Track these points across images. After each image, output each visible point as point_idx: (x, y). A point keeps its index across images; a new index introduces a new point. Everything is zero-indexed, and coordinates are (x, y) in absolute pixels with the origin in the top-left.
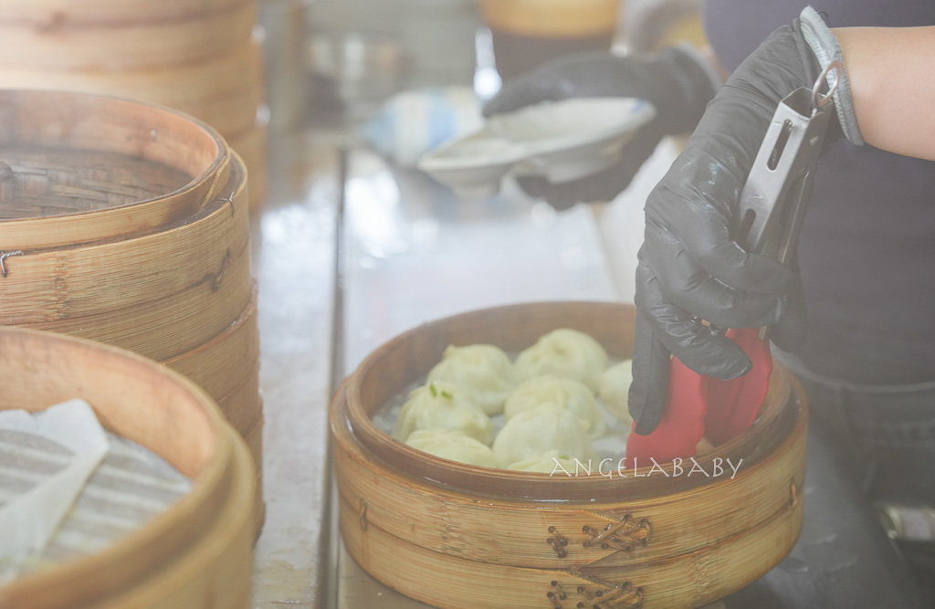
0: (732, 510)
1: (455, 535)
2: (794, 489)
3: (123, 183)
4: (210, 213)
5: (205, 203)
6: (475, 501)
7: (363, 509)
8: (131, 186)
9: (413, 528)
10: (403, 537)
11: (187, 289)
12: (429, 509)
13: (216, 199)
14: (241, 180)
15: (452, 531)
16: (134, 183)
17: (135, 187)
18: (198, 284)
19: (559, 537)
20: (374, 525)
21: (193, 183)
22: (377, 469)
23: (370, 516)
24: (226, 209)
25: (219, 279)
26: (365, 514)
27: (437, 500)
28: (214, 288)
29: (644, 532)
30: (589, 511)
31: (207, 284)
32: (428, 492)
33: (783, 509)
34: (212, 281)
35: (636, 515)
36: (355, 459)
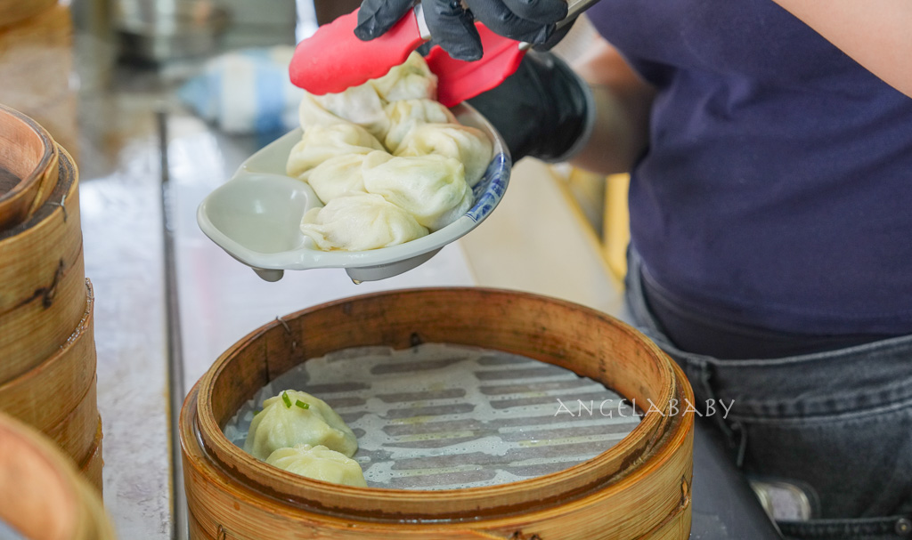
0: (625, 518)
2: (685, 488)
4: (40, 221)
5: (33, 210)
6: (350, 526)
11: (17, 307)
12: (298, 536)
13: (45, 203)
14: (72, 179)
18: (28, 301)
21: (19, 187)
22: (239, 493)
24: (58, 215)
25: (52, 293)
27: (306, 525)
28: (47, 304)
30: (476, 530)
31: (38, 301)
32: (296, 518)
33: (675, 510)
34: (44, 296)
35: (526, 531)
36: (212, 482)
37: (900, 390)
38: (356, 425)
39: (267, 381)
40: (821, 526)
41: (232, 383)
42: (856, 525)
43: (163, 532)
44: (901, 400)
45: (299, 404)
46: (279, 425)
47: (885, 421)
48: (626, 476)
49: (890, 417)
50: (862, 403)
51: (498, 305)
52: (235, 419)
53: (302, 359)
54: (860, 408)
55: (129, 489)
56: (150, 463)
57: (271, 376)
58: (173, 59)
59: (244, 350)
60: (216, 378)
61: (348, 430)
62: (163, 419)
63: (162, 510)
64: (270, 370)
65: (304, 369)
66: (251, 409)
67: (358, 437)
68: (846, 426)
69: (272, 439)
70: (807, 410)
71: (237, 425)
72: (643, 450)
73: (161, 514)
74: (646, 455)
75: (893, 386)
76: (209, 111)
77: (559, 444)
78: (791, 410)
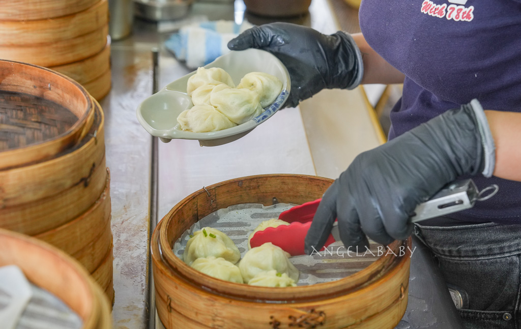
1: (220, 319)
2: (403, 290)
3: (33, 120)
4: (84, 144)
5: (80, 139)
6: (230, 302)
7: (169, 301)
8: (37, 122)
9: (197, 314)
10: (191, 318)
11: (71, 187)
12: (205, 304)
13: (86, 135)
14: (100, 121)
15: (218, 317)
16: (39, 120)
17: (40, 123)
19: (276, 321)
20: (175, 310)
22: (178, 281)
23: (172, 305)
24: (93, 141)
25: (89, 180)
26: (170, 304)
27: (209, 300)
28: (86, 185)
29: (321, 319)
30: (292, 308)
31: (82, 184)
32: (205, 296)
33: (397, 301)
34: (85, 182)
35: (317, 310)
36: (165, 275)
37: (510, 247)
38: (240, 246)
39: (198, 220)
40: (466, 312)
41: (179, 222)
42: (483, 313)
43: (142, 294)
44: (510, 252)
45: (211, 235)
46: (201, 246)
47: (501, 262)
48: (371, 284)
49: (503, 260)
50: (490, 252)
51: (318, 185)
52: (180, 239)
53: (216, 209)
54: (489, 255)
55: (127, 270)
56: (138, 257)
57: (199, 218)
58: (164, 21)
59: (185, 205)
60: (170, 219)
61: (236, 249)
62: (146, 233)
63: (142, 282)
64: (199, 214)
65: (216, 214)
66: (189, 234)
67: (241, 253)
68: (481, 263)
69: (197, 253)
70: (463, 254)
71: (181, 242)
72: (381, 270)
73: (142, 284)
74: (382, 273)
75: (506, 244)
76: (180, 56)
77: (342, 262)
78: (455, 253)
